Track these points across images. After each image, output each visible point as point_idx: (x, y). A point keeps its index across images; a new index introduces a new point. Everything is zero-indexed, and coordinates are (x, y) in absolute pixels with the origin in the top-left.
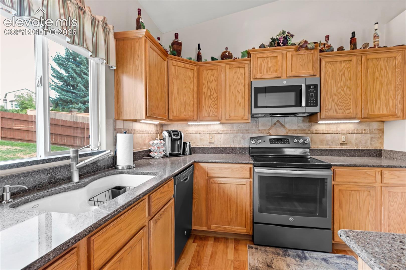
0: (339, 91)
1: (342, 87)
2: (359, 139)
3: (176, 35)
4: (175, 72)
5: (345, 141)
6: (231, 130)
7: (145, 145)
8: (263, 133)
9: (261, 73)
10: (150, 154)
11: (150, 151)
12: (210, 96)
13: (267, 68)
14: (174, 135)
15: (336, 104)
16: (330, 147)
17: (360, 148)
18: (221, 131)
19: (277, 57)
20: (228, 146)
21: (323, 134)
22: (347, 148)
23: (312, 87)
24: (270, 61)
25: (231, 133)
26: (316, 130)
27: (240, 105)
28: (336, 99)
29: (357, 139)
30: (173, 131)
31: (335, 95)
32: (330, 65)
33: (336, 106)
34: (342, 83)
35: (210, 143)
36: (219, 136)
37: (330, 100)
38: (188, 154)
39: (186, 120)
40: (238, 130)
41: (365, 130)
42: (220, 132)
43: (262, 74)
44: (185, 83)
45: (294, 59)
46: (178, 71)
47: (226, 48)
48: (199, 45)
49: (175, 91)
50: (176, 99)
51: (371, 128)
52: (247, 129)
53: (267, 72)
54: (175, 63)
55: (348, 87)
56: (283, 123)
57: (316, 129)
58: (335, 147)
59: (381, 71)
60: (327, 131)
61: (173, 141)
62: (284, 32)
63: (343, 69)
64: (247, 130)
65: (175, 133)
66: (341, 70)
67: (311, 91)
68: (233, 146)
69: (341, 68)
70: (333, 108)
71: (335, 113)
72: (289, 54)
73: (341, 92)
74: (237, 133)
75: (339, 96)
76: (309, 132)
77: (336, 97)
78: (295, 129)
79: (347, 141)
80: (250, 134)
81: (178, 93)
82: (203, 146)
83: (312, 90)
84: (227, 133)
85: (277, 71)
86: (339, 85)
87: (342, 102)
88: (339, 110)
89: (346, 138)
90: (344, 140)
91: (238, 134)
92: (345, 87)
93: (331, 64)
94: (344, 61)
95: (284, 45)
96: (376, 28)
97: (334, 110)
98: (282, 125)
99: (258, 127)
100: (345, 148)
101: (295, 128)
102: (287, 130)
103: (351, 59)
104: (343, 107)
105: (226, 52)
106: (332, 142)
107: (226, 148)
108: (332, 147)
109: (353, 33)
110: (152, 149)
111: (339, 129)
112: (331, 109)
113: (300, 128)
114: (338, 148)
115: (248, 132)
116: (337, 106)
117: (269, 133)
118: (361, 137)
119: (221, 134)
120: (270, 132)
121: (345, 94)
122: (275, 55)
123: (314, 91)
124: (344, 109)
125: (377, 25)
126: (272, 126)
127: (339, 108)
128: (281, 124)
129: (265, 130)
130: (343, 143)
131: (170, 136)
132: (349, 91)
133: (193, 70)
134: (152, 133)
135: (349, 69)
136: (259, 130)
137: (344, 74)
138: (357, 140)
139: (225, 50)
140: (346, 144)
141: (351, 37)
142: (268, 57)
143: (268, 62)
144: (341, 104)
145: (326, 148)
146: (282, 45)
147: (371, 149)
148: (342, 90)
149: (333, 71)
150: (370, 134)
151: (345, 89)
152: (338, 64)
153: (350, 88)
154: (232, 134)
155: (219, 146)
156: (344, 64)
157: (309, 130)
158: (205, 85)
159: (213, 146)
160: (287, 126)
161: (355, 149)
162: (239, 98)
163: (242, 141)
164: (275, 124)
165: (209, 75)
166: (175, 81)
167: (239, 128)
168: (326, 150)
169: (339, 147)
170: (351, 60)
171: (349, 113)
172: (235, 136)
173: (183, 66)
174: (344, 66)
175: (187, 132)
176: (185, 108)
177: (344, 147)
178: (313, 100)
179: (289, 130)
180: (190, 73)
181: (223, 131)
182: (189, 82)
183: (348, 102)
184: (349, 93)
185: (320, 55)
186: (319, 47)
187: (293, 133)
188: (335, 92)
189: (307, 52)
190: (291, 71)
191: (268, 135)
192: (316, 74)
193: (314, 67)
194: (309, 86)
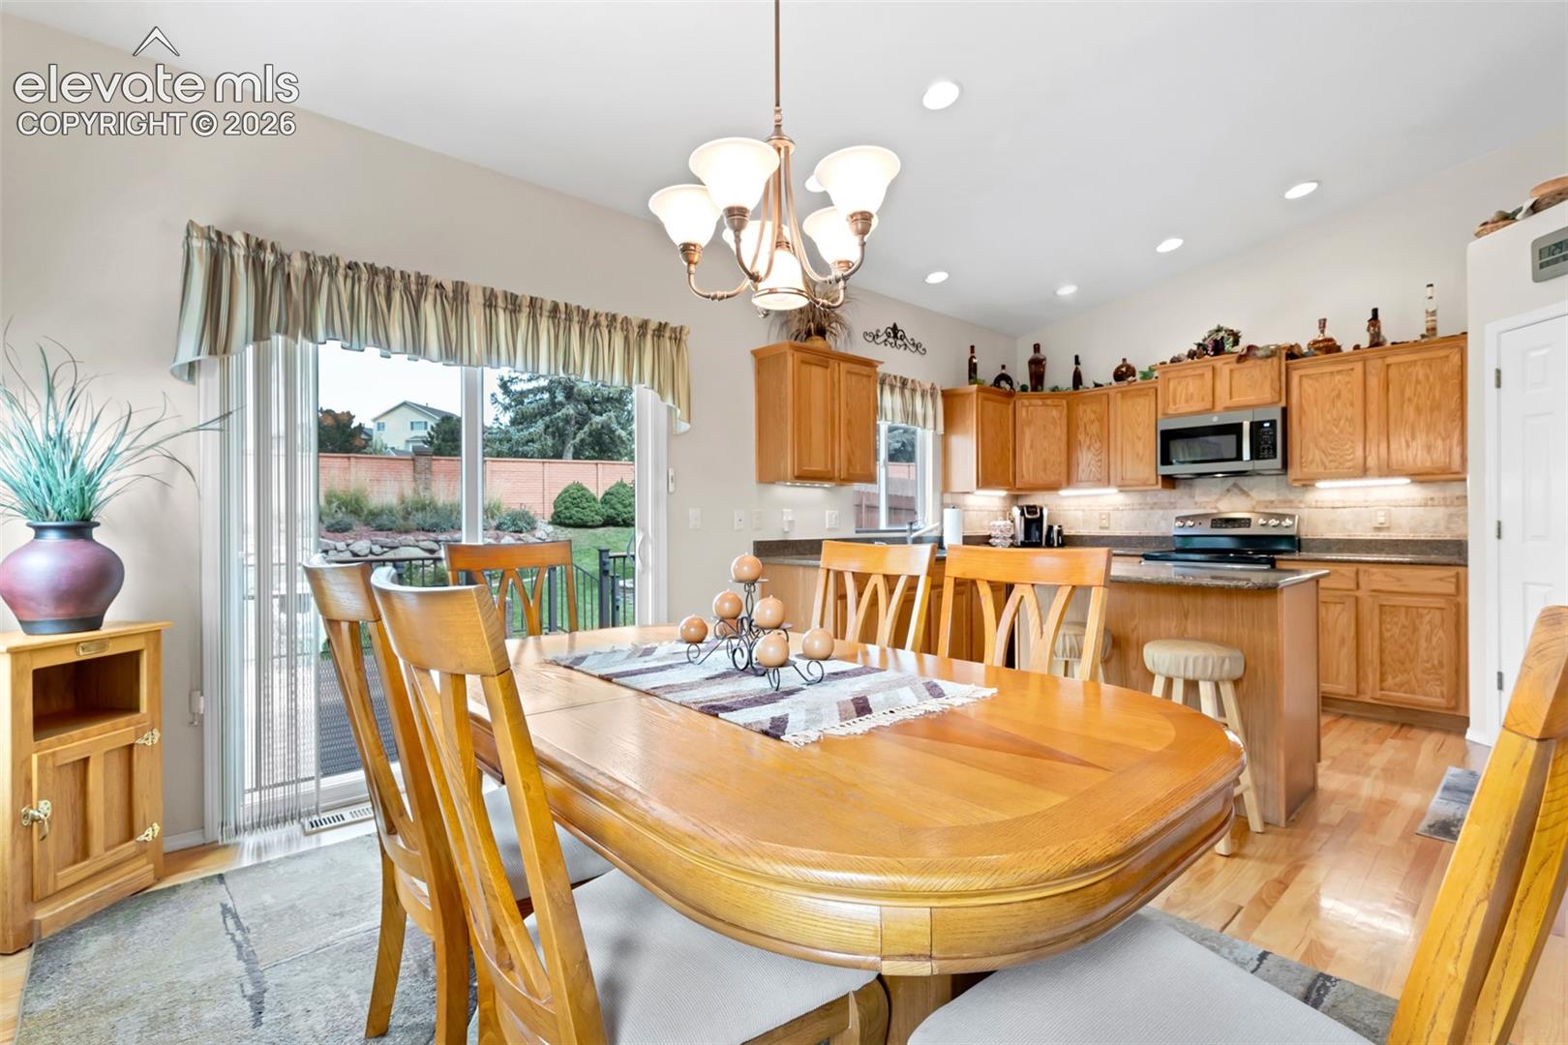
0: (1329, 428)
1: (1335, 420)
2: (1420, 518)
3: (1037, 348)
4: (1028, 416)
5: (1384, 521)
6: (1140, 504)
7: (982, 527)
8: (1204, 508)
9: (1175, 404)
10: (991, 541)
11: (990, 537)
12: (1089, 448)
13: (1186, 394)
14: (1029, 513)
15: (1324, 452)
16: (1348, 536)
17: (1423, 536)
18: (1122, 505)
19: (1202, 375)
20: (1134, 533)
21: (1333, 508)
22: (1388, 536)
23: (1266, 425)
24: (1191, 383)
25: (1141, 509)
26: (1317, 501)
27: (1141, 460)
28: (1322, 442)
29: (1413, 518)
30: (1028, 507)
31: (1321, 435)
32: (1310, 381)
33: (1323, 456)
34: (1335, 412)
35: (1101, 528)
36: (1118, 514)
37: (1312, 445)
38: (1056, 545)
39: (1053, 487)
40: (1155, 503)
41: (1432, 499)
42: (1121, 508)
43: (1178, 407)
44: (1045, 429)
45: (1236, 375)
46: (1033, 414)
47: (1124, 360)
48: (1077, 357)
49: (1027, 445)
50: (1029, 456)
51: (1448, 494)
52: (1172, 501)
53: (1187, 401)
54: (1026, 402)
55: (1347, 419)
56: (1245, 489)
57: (1317, 498)
58: (1360, 536)
59: (1419, 387)
60: (1343, 501)
61: (1028, 523)
62: (1219, 330)
63: (1336, 386)
64: (1171, 503)
65: (1030, 510)
66: (1333, 388)
67: (1264, 432)
68: (1145, 532)
69: (1332, 385)
70: (1317, 458)
71: (1321, 470)
72: (1226, 370)
73: (1334, 429)
74: (1152, 508)
75: (1330, 438)
76: (1303, 505)
77: (1322, 439)
78: (1273, 499)
79: (1391, 523)
80: (1178, 510)
81: (1031, 447)
82: (1089, 533)
83: (1266, 430)
84: (1133, 509)
85: (1203, 400)
86: (1328, 417)
87: (1336, 447)
88: (1331, 461)
89: (1389, 514)
90: (1382, 520)
91: (1154, 511)
92: (1340, 419)
93: (1311, 379)
94: (1339, 372)
95: (1214, 355)
96: (1429, 295)
97: (1320, 464)
98: (1244, 493)
99: (1194, 497)
101: (1271, 496)
102: (1254, 502)
104: (1338, 457)
105: (1122, 366)
106: (1354, 525)
107: (1132, 537)
108: (1354, 535)
109: (1375, 312)
110: (993, 534)
111: (1371, 499)
112: (1312, 462)
113: (1281, 498)
114: (1368, 536)
115: (1173, 505)
116: (1325, 456)
117: (1216, 508)
118: (1422, 513)
119: (1123, 510)
120: (1218, 505)
121: (1341, 432)
122: (1199, 372)
123: (1269, 431)
124: (1341, 460)
125: (1430, 288)
126: (1222, 494)
127: (1331, 458)
128: (1241, 490)
129: (1208, 503)
130: (1380, 526)
131: (1022, 514)
132: (1350, 426)
133: (1062, 407)
134: (995, 509)
135: (1349, 386)
136: (1196, 503)
137: (1339, 396)
138: (1414, 520)
139: (1121, 363)
140: (1388, 528)
141: (1370, 317)
142: (1186, 377)
143: (1188, 384)
144: (1334, 452)
145: (1339, 536)
146: (1212, 353)
147: (1448, 538)
148: (1334, 425)
149: (1316, 391)
150: (1446, 506)
151: (1342, 423)
152: (1327, 379)
153: (1350, 420)
154: (1143, 511)
155: (1118, 534)
156: (1338, 377)
157: (1301, 502)
158: (1082, 429)
159: (1107, 533)
160: (1253, 494)
161: (1409, 538)
162: (1140, 446)
163: (1163, 524)
165: (1088, 411)
166: (1026, 430)
167: (1156, 500)
168: (1339, 541)
169: (1371, 536)
170: (1352, 369)
171: (1349, 468)
172: (1149, 515)
173: (1042, 406)
174: (1339, 381)
175: (1060, 508)
176: (1045, 470)
177: (1383, 536)
179: (1260, 503)
180: (1055, 413)
181: (1126, 505)
182: (1053, 427)
183: (1347, 447)
184: (1350, 430)
185: (1287, 365)
186: (1284, 352)
187: (1267, 507)
188: (1321, 430)
189: (1260, 362)
190: (1231, 398)
191: (1215, 511)
192: (1277, 399)
193: (1273, 388)
194: (1260, 424)
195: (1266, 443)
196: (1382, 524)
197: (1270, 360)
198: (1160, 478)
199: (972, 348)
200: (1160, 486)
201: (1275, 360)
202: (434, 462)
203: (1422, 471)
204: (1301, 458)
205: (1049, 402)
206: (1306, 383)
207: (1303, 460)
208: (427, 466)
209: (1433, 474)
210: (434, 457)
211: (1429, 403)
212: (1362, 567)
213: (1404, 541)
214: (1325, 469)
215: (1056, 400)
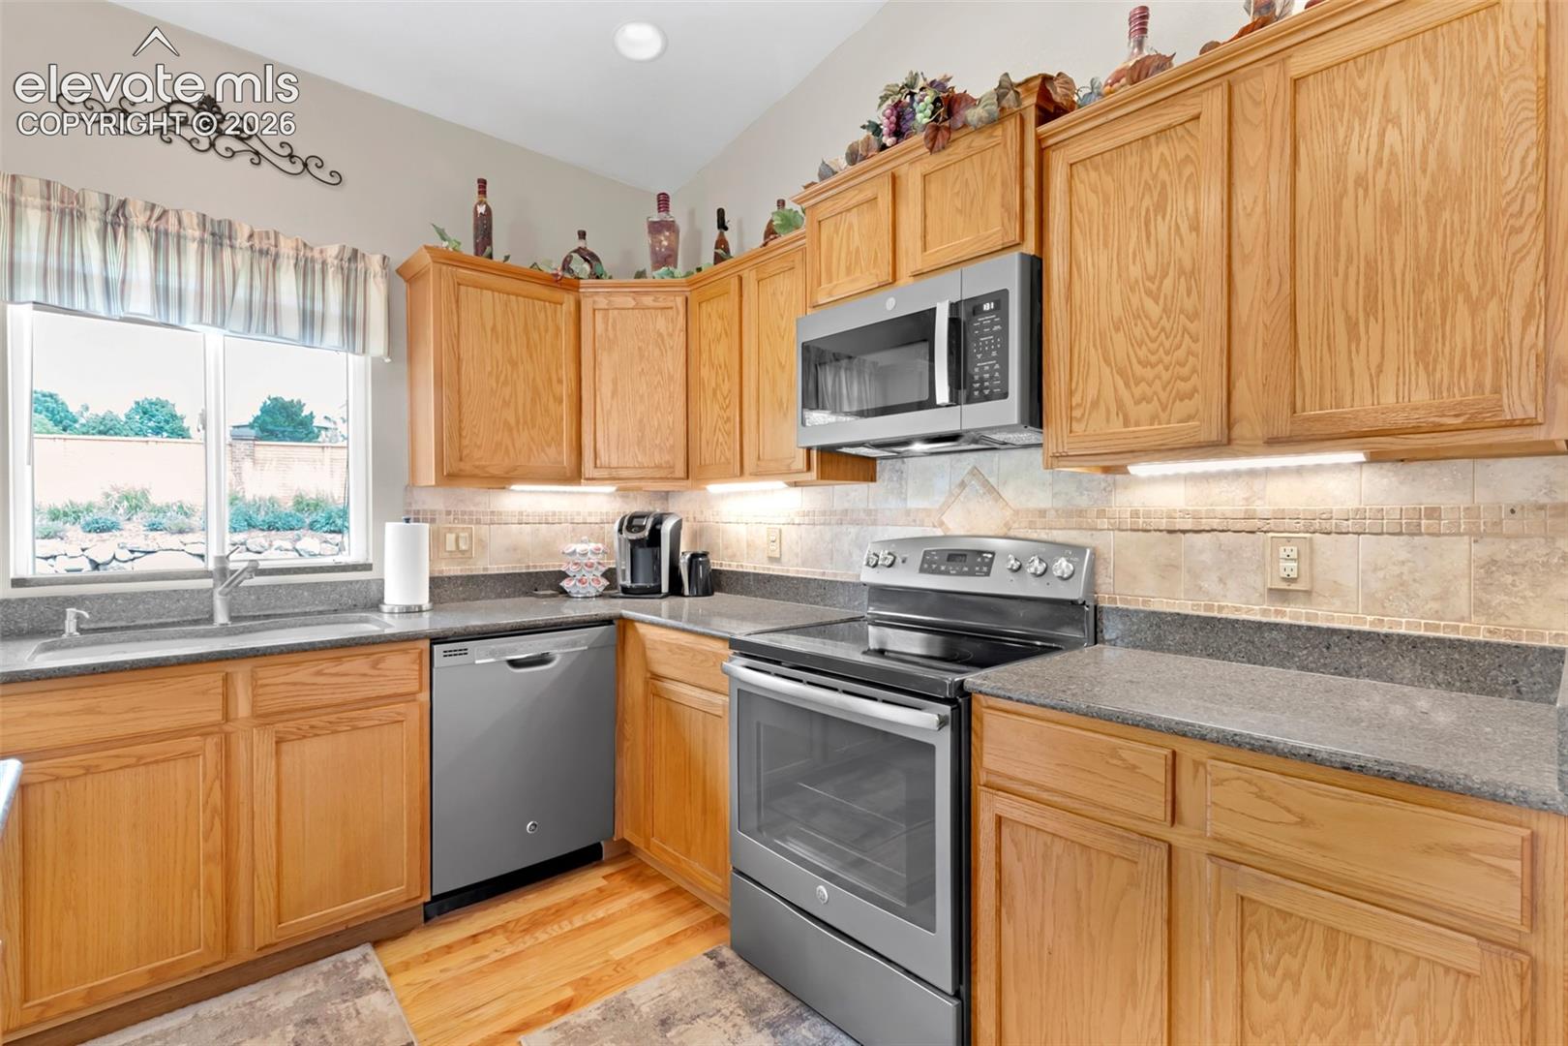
0: (1135, 301)
1: (1151, 279)
2: (1396, 570)
3: (663, 200)
4: (607, 330)
5: (1294, 575)
6: (824, 513)
8: (922, 525)
9: (829, 283)
10: (562, 584)
12: (713, 394)
13: (849, 253)
15: (1122, 373)
16: (1210, 608)
17: (1402, 625)
18: (798, 514)
19: (874, 198)
20: (815, 571)
21: (1170, 532)
22: (1308, 617)
23: (987, 307)
24: (855, 221)
25: (824, 523)
26: (1135, 514)
28: (1119, 346)
29: (1375, 570)
30: (633, 516)
31: (1117, 326)
32: (1093, 174)
33: (1120, 383)
34: (1150, 257)
35: (772, 559)
36: (793, 534)
37: (1094, 356)
40: (845, 512)
41: (1433, 513)
42: (797, 520)
43: (835, 283)
44: (642, 357)
45: (934, 188)
46: (614, 321)
47: (782, 203)
48: (721, 213)
49: (605, 390)
50: (609, 412)
52: (871, 506)
53: (849, 271)
54: (602, 302)
55: (1182, 272)
56: (992, 481)
57: (1137, 505)
58: (1238, 609)
60: (1196, 517)
61: (636, 548)
62: (905, 82)
63: (1155, 177)
64: (868, 512)
66: (1146, 182)
67: (982, 326)
68: (830, 574)
69: (1146, 174)
70: (1108, 394)
72: (915, 174)
73: (1149, 303)
74: (840, 522)
75: (1138, 331)
76: (1104, 523)
77: (1119, 338)
78: (1043, 505)
79: (1312, 578)
80: (880, 528)
81: (614, 393)
82: (755, 568)
83: (985, 320)
84: (814, 524)
85: (877, 257)
86: (1135, 271)
87: (1153, 359)
88: (1137, 403)
90: (1290, 568)
91: (844, 528)
92: (1165, 275)
93: (1096, 168)
94: (1161, 132)
95: (894, 144)
97: (1113, 409)
98: (991, 490)
99: (905, 499)
100: (1296, 615)
101: (1042, 500)
102: (1008, 513)
103: (1194, 112)
104: (1157, 385)
105: (776, 214)
106: (1221, 581)
107: (808, 581)
108: (1221, 608)
111: (1262, 508)
112: (1095, 404)
114: (1256, 612)
115: (873, 517)
116: (1127, 385)
117: (942, 524)
118: (1403, 555)
119: (799, 524)
120: (944, 518)
121: (1167, 311)
122: (868, 194)
123: (993, 323)
124: (1163, 396)
126: (951, 494)
127: (1138, 391)
128: (986, 483)
129: (929, 512)
130: (1284, 586)
132: (1189, 294)
133: (671, 308)
135: (1188, 170)
136: (908, 512)
137: (1161, 205)
138: (1381, 574)
139: (776, 210)
140: (1308, 593)
142: (848, 210)
143: (851, 227)
144: (1149, 373)
145: (1187, 608)
146: (890, 142)
148: (1149, 293)
149: (1106, 201)
150: (1477, 536)
151: (1168, 282)
152: (1133, 160)
153: (1193, 274)
154: (827, 528)
155: (792, 572)
156: (1160, 150)
157: (1101, 513)
158: (705, 355)
159: (776, 570)
160: (1008, 493)
161: (1366, 628)
163: (857, 556)
164: (963, 485)
166: (604, 359)
167: (846, 505)
168: (1182, 620)
169: (1265, 612)
170: (1197, 117)
171: (1189, 418)
172: (837, 538)
173: (632, 303)
175: (717, 519)
177: (1293, 614)
178: (992, 370)
179: (1017, 512)
180: (661, 323)
181: (804, 515)
182: (657, 352)
183: (1180, 354)
184: (1189, 304)
185: (1039, 140)
186: (1030, 101)
187: (1032, 525)
188: (1118, 311)
189: (979, 141)
190: (925, 249)
191: (939, 532)
192: (1014, 236)
193: (1005, 206)
194: (975, 306)
195: (987, 357)
196: (1289, 580)
197: (999, 132)
198: (814, 453)
199: (482, 184)
200: (813, 475)
201: (1011, 127)
202: (257, 448)
203: (1399, 419)
204: (1071, 393)
205: (648, 300)
206: (1086, 177)
207: (1076, 400)
208: (248, 452)
209: (1437, 429)
210: (256, 443)
211: (1424, 185)
212: (1190, 751)
213: (1350, 634)
214: (1126, 424)
215: (662, 297)
